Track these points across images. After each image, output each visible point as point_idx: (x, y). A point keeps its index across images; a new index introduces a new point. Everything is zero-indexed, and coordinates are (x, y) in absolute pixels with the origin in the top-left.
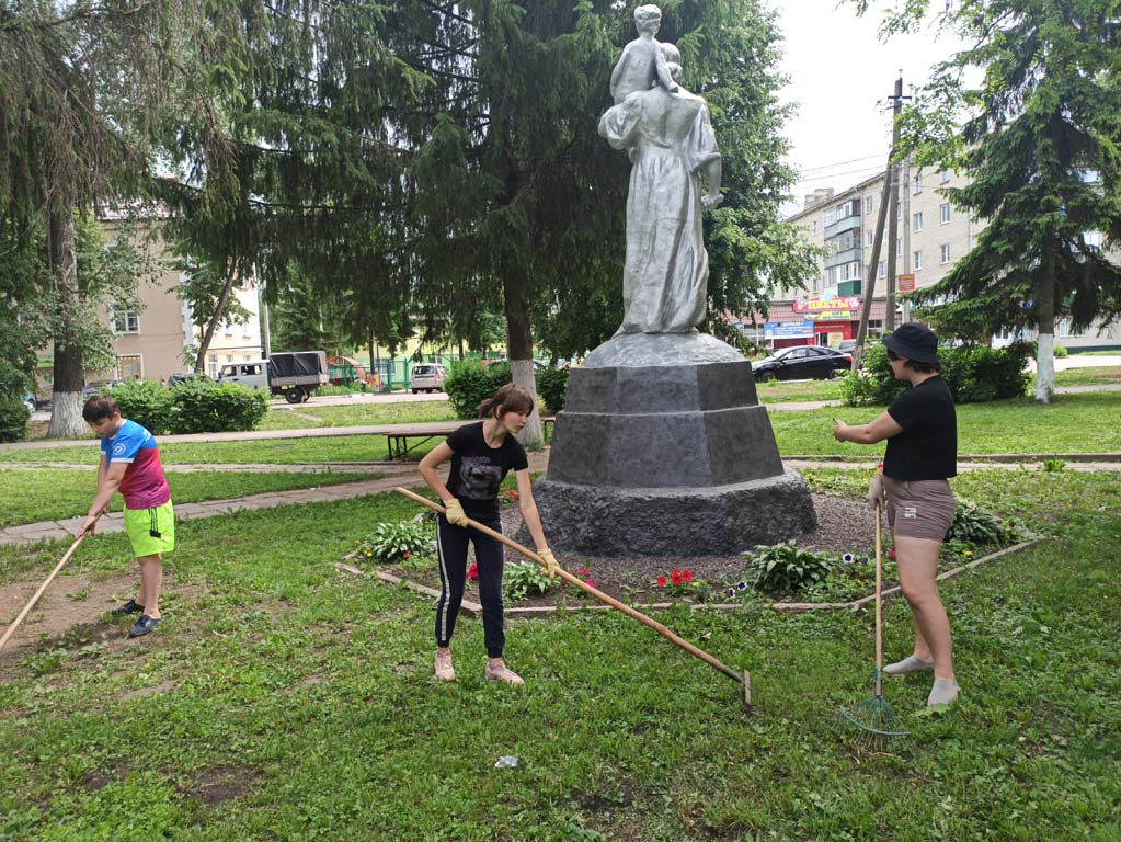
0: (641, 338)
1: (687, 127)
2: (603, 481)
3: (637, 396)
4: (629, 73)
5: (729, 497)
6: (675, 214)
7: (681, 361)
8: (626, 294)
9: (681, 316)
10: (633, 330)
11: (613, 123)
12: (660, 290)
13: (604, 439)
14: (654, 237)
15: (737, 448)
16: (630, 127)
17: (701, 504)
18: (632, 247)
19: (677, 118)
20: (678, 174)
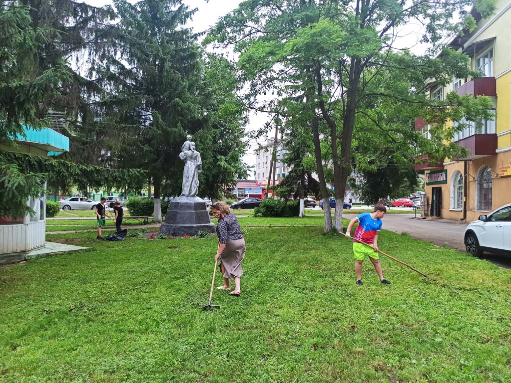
0: (185, 197)
1: (196, 158)
2: (175, 223)
3: (183, 208)
4: (185, 147)
5: (198, 226)
6: (193, 174)
7: (191, 202)
8: (182, 188)
9: (193, 193)
10: (183, 195)
11: (182, 155)
12: (189, 188)
13: (176, 216)
14: (188, 178)
15: (201, 218)
16: (185, 157)
17: (193, 227)
18: (184, 179)
19: (194, 156)
20: (194, 167)
